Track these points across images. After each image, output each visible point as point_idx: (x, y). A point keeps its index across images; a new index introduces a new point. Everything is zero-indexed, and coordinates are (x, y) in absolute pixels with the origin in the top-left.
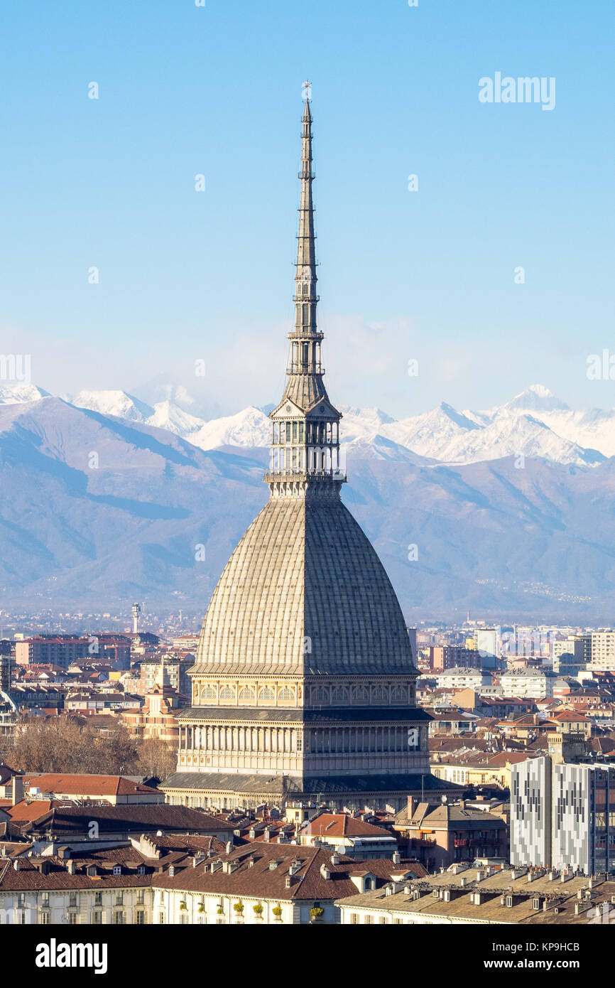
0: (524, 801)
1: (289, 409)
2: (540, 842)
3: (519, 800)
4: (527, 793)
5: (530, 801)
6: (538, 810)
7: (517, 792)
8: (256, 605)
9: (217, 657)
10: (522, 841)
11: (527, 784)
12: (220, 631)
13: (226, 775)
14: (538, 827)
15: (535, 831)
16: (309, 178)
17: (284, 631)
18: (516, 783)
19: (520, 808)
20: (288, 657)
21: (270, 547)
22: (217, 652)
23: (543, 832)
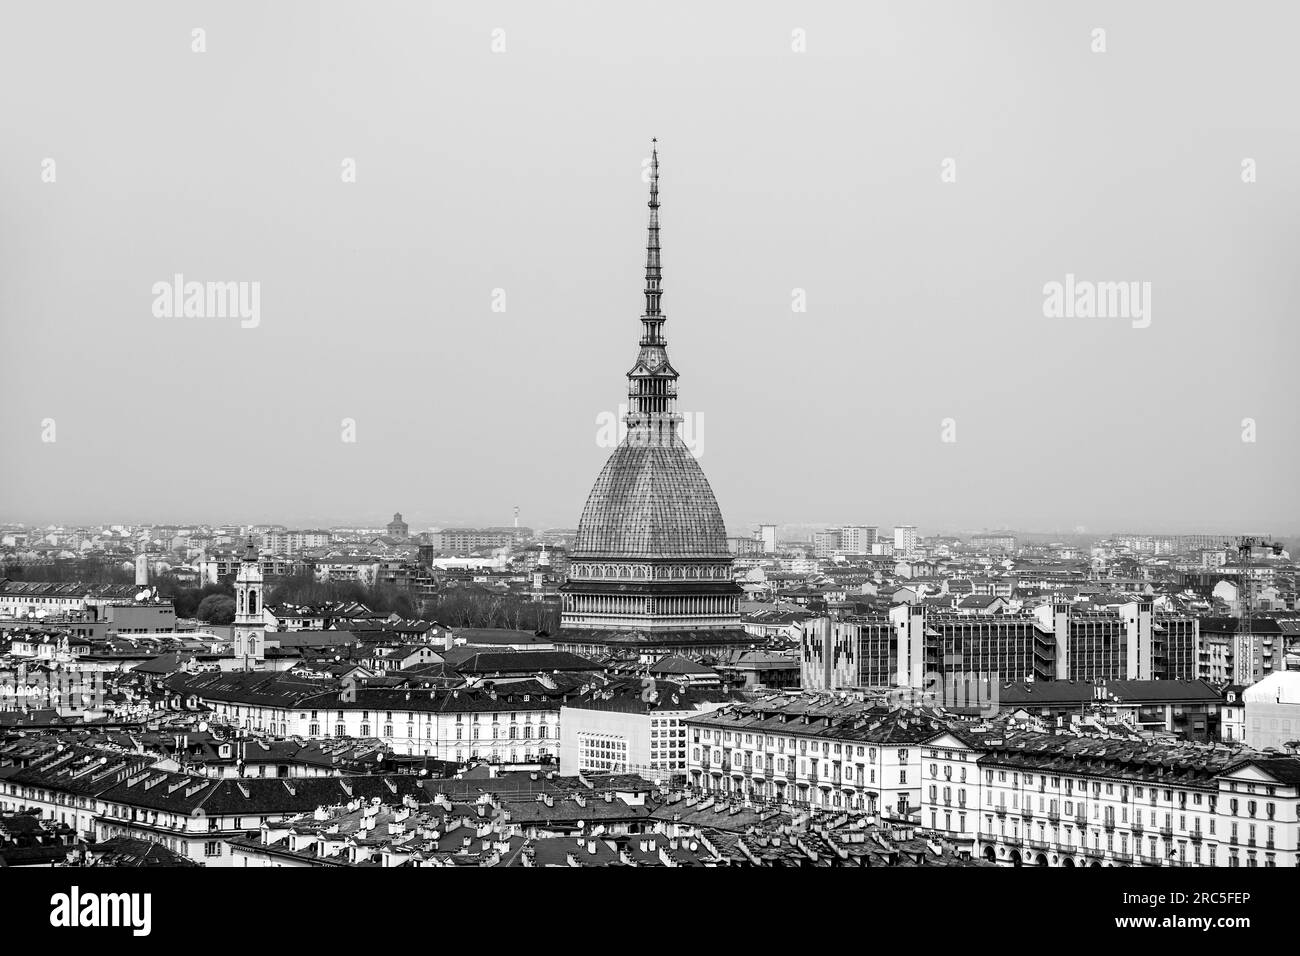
0: (811, 648)
1: (641, 370)
2: (822, 678)
3: (807, 647)
4: (812, 643)
5: (815, 649)
6: (820, 655)
7: (805, 642)
8: (617, 509)
9: (590, 546)
10: (809, 677)
11: (813, 636)
12: (591, 527)
13: (596, 630)
14: (821, 668)
15: (818, 670)
16: (654, 206)
17: (638, 528)
18: (805, 636)
19: (807, 654)
20: (641, 546)
21: (627, 469)
22: (590, 543)
23: (823, 671)
